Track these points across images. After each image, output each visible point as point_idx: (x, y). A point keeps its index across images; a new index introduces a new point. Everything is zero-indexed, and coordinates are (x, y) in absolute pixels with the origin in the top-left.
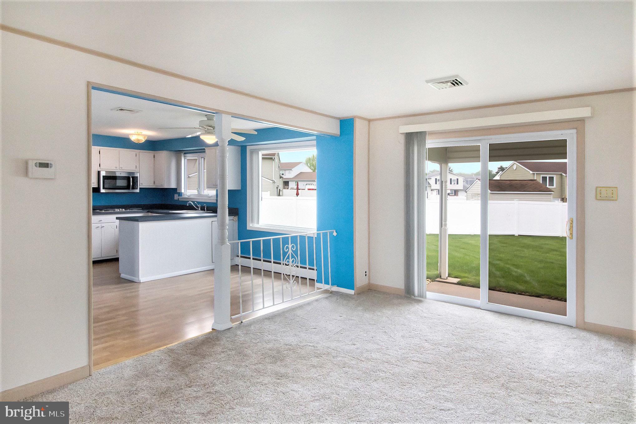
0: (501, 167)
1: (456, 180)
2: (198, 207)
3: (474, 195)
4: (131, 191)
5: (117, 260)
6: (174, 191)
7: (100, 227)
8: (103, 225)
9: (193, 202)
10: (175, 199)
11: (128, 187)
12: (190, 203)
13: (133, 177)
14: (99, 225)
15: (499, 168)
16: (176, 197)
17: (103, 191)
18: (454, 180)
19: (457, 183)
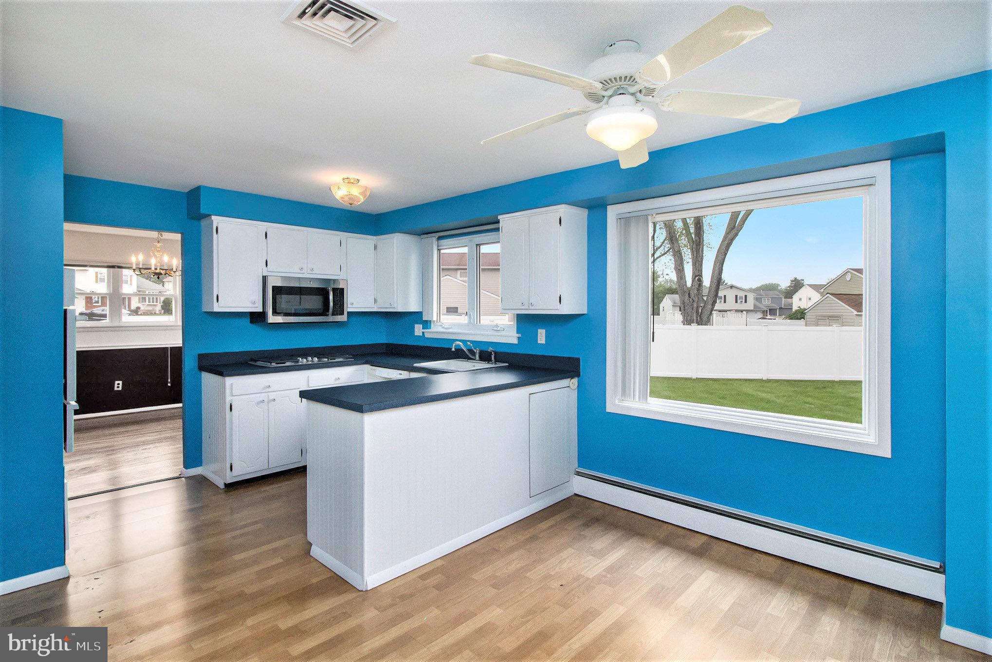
0: (796, 278)
1: (744, 296)
2: (474, 354)
3: (819, 318)
4: (331, 318)
5: (302, 470)
6: (416, 317)
7: (266, 400)
8: (272, 396)
9: (464, 342)
10: (416, 334)
11: (325, 312)
12: (459, 345)
13: (334, 290)
14: (263, 397)
15: (792, 281)
16: (418, 330)
17: (272, 319)
18: (741, 298)
19: (746, 302)
